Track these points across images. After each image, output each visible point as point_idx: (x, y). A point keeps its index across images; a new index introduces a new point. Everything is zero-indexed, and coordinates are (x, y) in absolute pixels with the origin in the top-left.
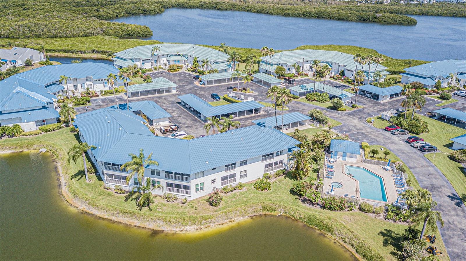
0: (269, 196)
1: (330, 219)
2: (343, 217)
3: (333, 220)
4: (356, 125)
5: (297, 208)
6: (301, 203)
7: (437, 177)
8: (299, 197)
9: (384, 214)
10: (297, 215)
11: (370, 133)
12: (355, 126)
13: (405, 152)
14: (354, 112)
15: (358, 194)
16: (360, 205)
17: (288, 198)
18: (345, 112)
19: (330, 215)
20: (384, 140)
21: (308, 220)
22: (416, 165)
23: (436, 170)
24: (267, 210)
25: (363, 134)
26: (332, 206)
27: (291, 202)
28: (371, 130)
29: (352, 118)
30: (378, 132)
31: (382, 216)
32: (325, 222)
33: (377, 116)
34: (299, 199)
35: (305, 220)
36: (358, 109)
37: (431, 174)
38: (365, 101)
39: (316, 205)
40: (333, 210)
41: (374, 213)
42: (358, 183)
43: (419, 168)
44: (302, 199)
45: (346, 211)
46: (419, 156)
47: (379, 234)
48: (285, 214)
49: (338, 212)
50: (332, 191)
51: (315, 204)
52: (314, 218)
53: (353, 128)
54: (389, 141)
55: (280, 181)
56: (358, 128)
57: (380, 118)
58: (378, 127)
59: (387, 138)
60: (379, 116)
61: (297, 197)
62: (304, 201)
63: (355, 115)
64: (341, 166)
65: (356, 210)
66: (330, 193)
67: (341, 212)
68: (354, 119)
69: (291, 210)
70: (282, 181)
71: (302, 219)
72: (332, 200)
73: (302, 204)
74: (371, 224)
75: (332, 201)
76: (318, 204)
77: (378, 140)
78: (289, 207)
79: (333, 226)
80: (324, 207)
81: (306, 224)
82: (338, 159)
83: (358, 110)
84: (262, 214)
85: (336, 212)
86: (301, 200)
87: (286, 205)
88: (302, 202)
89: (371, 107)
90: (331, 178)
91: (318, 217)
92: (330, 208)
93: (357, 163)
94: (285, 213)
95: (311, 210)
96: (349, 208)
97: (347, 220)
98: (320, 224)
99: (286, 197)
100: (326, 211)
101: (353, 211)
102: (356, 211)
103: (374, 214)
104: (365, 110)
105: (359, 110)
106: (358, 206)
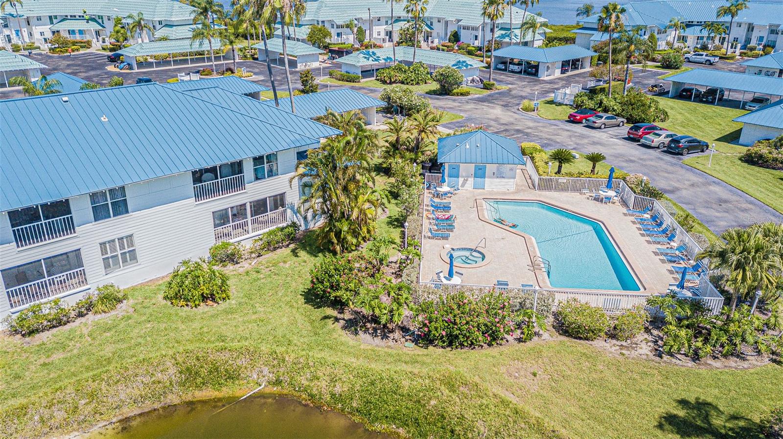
0: (219, 321)
1: (452, 388)
2: (503, 370)
3: (466, 390)
4: (498, 118)
5: (326, 354)
6: (343, 332)
7: (744, 206)
8: (335, 313)
9: (646, 336)
10: (322, 387)
11: (536, 128)
12: (496, 120)
13: (632, 158)
14: (489, 96)
15: (540, 278)
16: (556, 315)
17: (294, 322)
18: (469, 97)
19: (452, 368)
20: (573, 139)
21: (368, 402)
22: (676, 185)
23: (731, 191)
24: (199, 380)
25: (518, 131)
26: (458, 332)
27: (304, 332)
28: (538, 124)
29: (488, 106)
30: (555, 127)
31: (643, 345)
32: (433, 402)
33: (543, 99)
34: (337, 320)
35: (354, 405)
36: (497, 91)
37: (726, 201)
38: (510, 79)
39: (397, 334)
40: (462, 345)
41: (613, 336)
42: (532, 243)
43: (686, 189)
44: (347, 316)
45: (510, 346)
46: (673, 165)
47: (660, 426)
48: (276, 389)
49: (484, 351)
50: (451, 274)
51: (392, 331)
52: (388, 388)
53: (493, 123)
54: (586, 141)
55: (274, 265)
56: (502, 121)
57: (551, 102)
58: (550, 118)
59: (579, 136)
60: (548, 99)
61: (330, 311)
62: (354, 325)
63: (493, 101)
64: (471, 203)
65: (546, 335)
66: (445, 281)
67: (494, 351)
68: (493, 108)
69: (298, 367)
70: (282, 264)
71: (341, 401)
72: (455, 307)
73: (346, 337)
74: (618, 384)
75: (456, 312)
76: (404, 329)
77: (558, 140)
78: (293, 355)
79: (469, 415)
80: (425, 339)
81: (357, 419)
82: (463, 185)
83: (497, 93)
84: (176, 401)
85: (474, 355)
86: (342, 322)
87: (280, 350)
88: (344, 328)
89: (524, 86)
90: (446, 238)
91: (406, 383)
92: (451, 341)
93: (517, 192)
94: (278, 382)
95: (377, 358)
96: (519, 331)
97: (522, 380)
98: (416, 414)
99: (285, 320)
100: (435, 351)
101: (536, 338)
102: (549, 337)
103: (614, 341)
104: (513, 92)
105: (499, 93)
106: (551, 319)
